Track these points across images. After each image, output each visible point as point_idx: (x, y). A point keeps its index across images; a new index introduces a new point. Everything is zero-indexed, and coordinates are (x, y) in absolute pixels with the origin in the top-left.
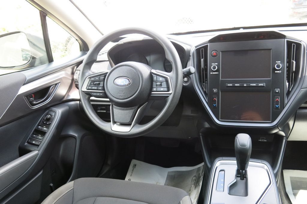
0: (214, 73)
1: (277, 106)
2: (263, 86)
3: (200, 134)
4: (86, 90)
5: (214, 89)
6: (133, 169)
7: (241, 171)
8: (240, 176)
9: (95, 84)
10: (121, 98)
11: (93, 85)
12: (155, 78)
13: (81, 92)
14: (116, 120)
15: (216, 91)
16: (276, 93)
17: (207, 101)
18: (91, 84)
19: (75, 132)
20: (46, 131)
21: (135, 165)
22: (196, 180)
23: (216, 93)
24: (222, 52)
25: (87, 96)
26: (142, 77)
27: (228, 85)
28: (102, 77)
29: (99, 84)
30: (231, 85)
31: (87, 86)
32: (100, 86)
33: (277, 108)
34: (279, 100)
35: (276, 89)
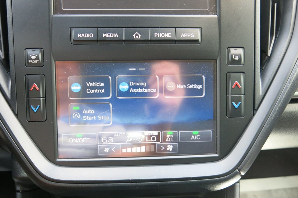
1: (236, 106)
2: (196, 41)
5: (29, 52)
15: (37, 58)
16: (234, 62)
23: (38, 64)
27: (79, 35)
30: (90, 36)
33: (236, 112)
34: (242, 86)
35: (233, 51)
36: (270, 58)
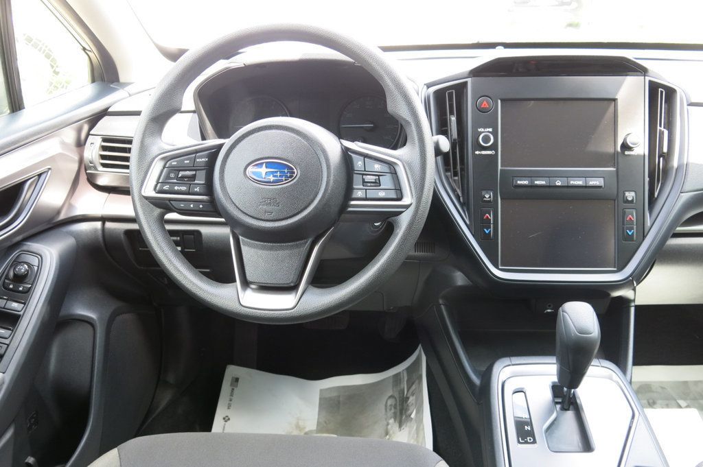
0: (484, 152)
1: (630, 233)
2: (600, 187)
3: (441, 301)
4: (153, 194)
5: (483, 193)
6: (233, 389)
7: (565, 389)
8: (560, 400)
9: (183, 177)
10: (267, 216)
11: (175, 181)
12: (359, 164)
13: (140, 199)
14: (249, 277)
15: (490, 197)
16: (627, 201)
17: (468, 222)
18: (168, 177)
19: (90, 307)
20: (21, 313)
21: (237, 380)
22: (396, 405)
23: (490, 201)
24: (502, 100)
25: (158, 211)
26: (327, 160)
27: (519, 182)
28: (200, 157)
29: (193, 177)
30: (526, 183)
31: (158, 183)
32: (196, 182)
33: (630, 238)
34: (634, 219)
35: (627, 194)
36: (656, 199)
